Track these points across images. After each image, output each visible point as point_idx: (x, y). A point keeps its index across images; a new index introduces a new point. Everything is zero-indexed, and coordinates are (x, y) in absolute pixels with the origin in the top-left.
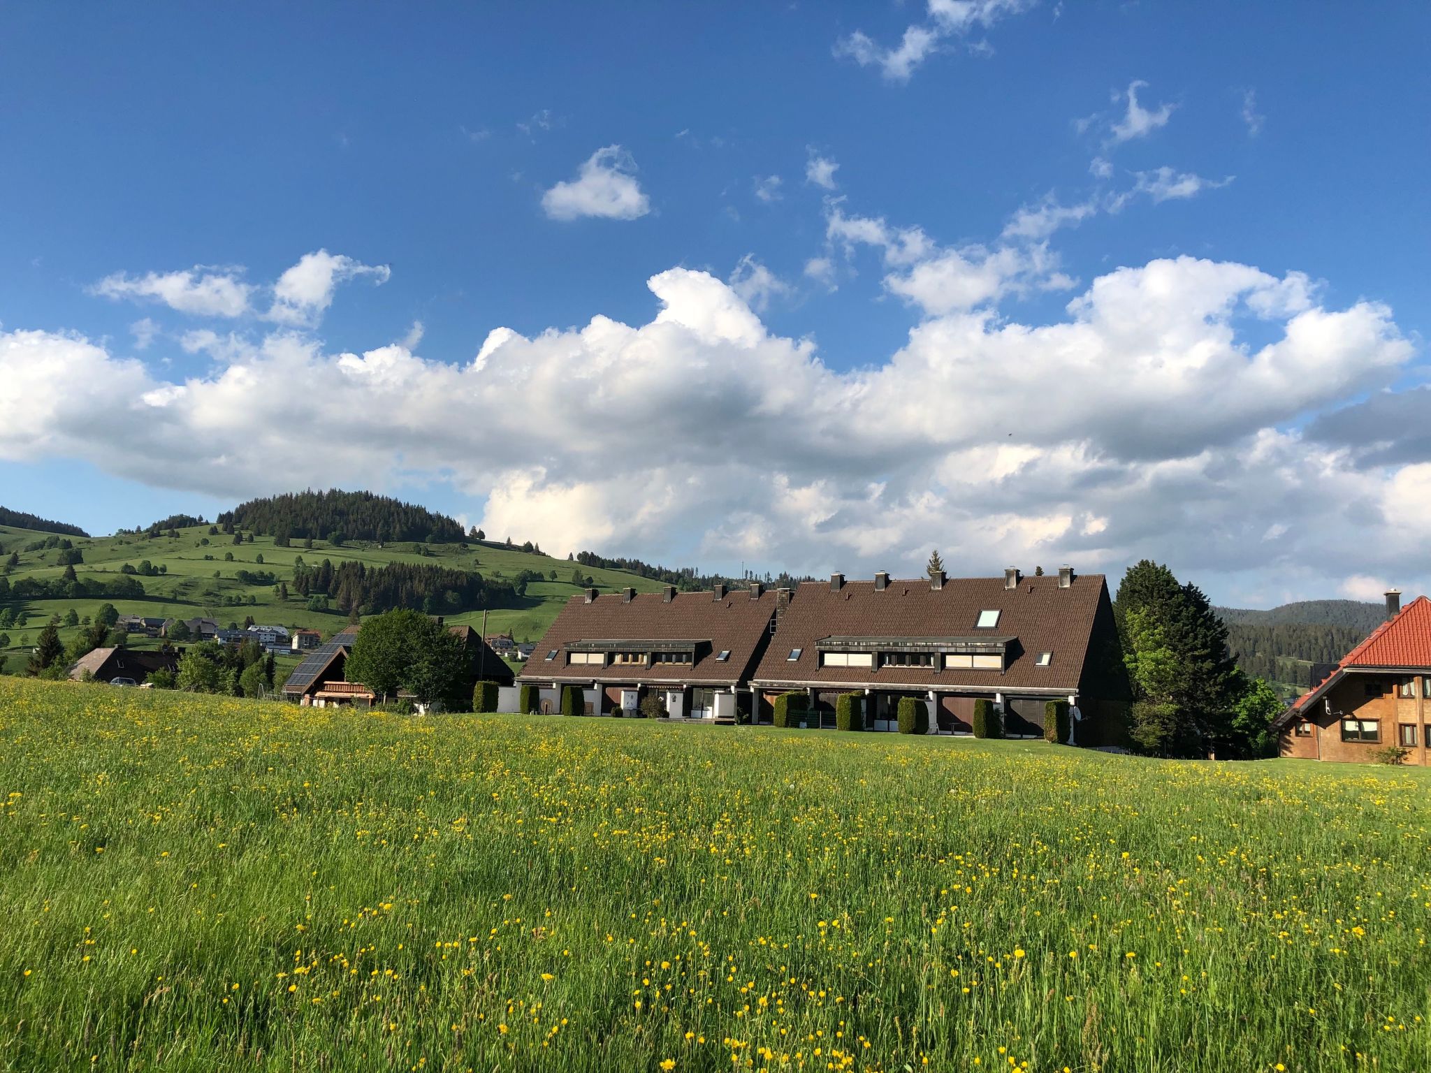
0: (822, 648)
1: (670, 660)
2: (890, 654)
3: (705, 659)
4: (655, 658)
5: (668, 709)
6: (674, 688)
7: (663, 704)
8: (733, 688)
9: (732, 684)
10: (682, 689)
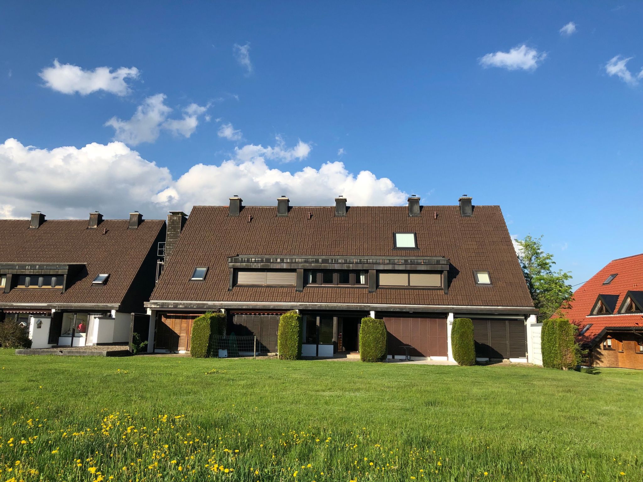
0: (238, 265)
1: (36, 283)
2: (314, 272)
3: (78, 283)
4: (16, 280)
5: (30, 337)
6: (39, 313)
7: (25, 331)
8: (113, 313)
9: (113, 308)
10: (50, 314)
